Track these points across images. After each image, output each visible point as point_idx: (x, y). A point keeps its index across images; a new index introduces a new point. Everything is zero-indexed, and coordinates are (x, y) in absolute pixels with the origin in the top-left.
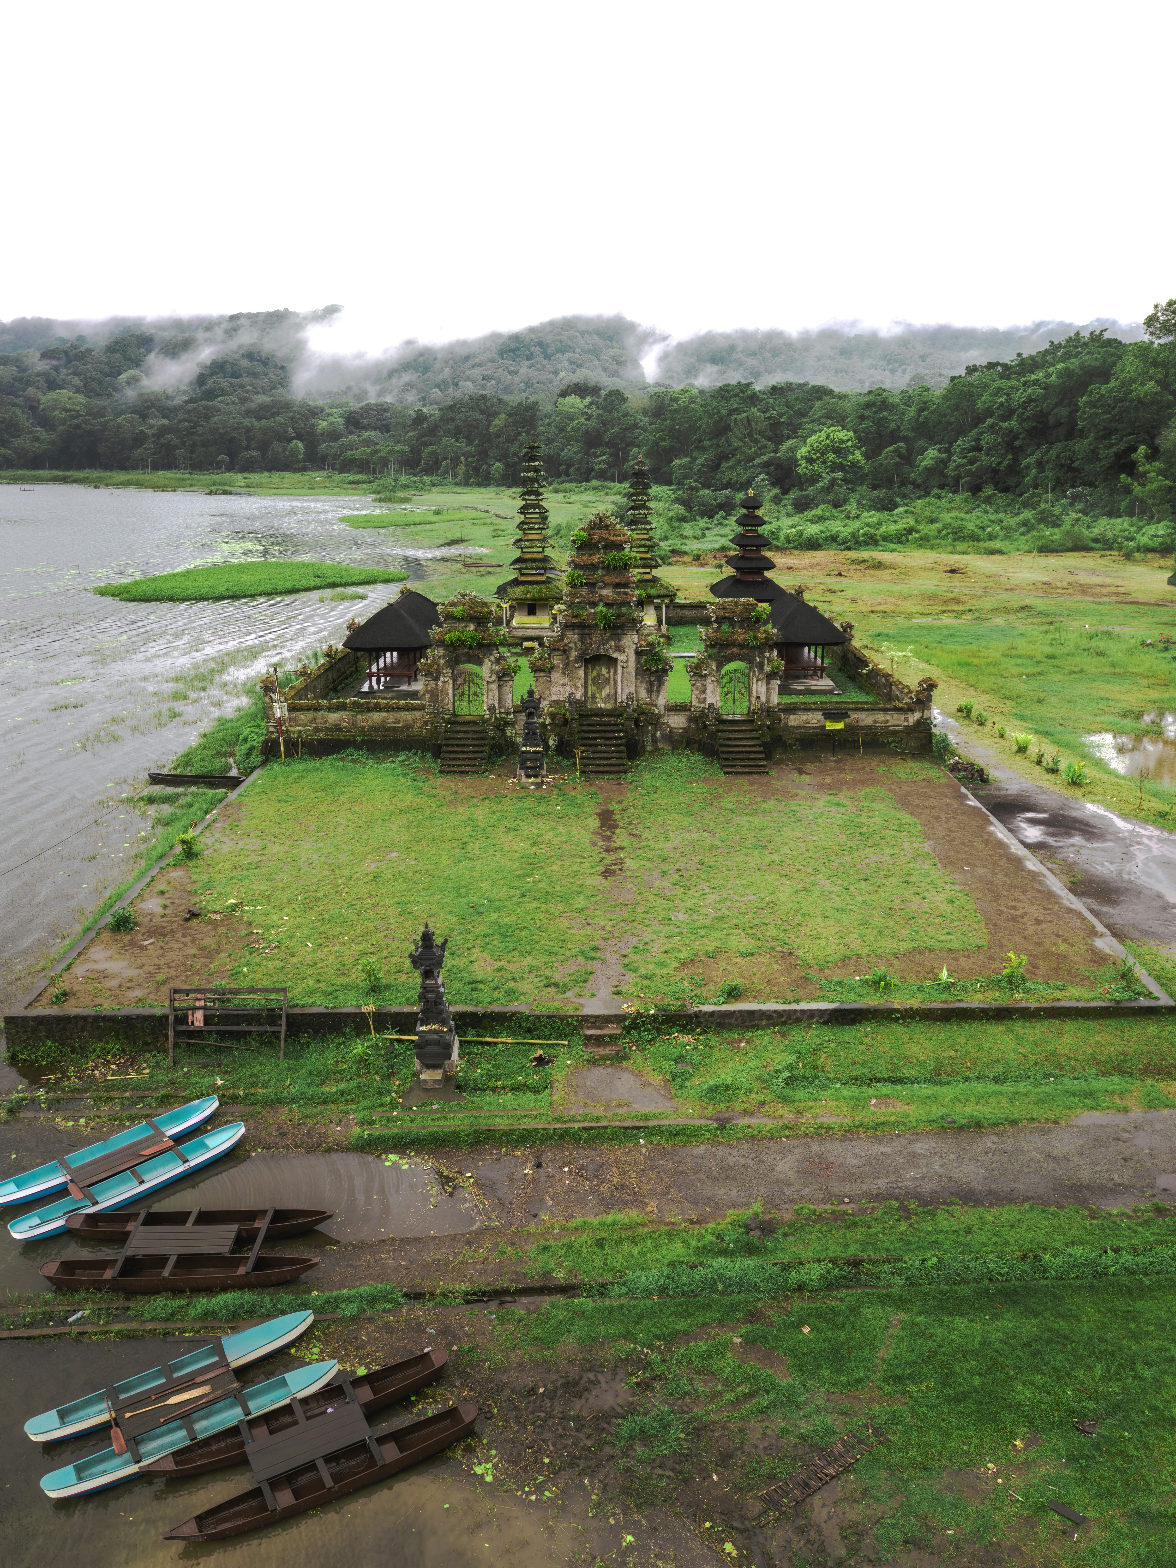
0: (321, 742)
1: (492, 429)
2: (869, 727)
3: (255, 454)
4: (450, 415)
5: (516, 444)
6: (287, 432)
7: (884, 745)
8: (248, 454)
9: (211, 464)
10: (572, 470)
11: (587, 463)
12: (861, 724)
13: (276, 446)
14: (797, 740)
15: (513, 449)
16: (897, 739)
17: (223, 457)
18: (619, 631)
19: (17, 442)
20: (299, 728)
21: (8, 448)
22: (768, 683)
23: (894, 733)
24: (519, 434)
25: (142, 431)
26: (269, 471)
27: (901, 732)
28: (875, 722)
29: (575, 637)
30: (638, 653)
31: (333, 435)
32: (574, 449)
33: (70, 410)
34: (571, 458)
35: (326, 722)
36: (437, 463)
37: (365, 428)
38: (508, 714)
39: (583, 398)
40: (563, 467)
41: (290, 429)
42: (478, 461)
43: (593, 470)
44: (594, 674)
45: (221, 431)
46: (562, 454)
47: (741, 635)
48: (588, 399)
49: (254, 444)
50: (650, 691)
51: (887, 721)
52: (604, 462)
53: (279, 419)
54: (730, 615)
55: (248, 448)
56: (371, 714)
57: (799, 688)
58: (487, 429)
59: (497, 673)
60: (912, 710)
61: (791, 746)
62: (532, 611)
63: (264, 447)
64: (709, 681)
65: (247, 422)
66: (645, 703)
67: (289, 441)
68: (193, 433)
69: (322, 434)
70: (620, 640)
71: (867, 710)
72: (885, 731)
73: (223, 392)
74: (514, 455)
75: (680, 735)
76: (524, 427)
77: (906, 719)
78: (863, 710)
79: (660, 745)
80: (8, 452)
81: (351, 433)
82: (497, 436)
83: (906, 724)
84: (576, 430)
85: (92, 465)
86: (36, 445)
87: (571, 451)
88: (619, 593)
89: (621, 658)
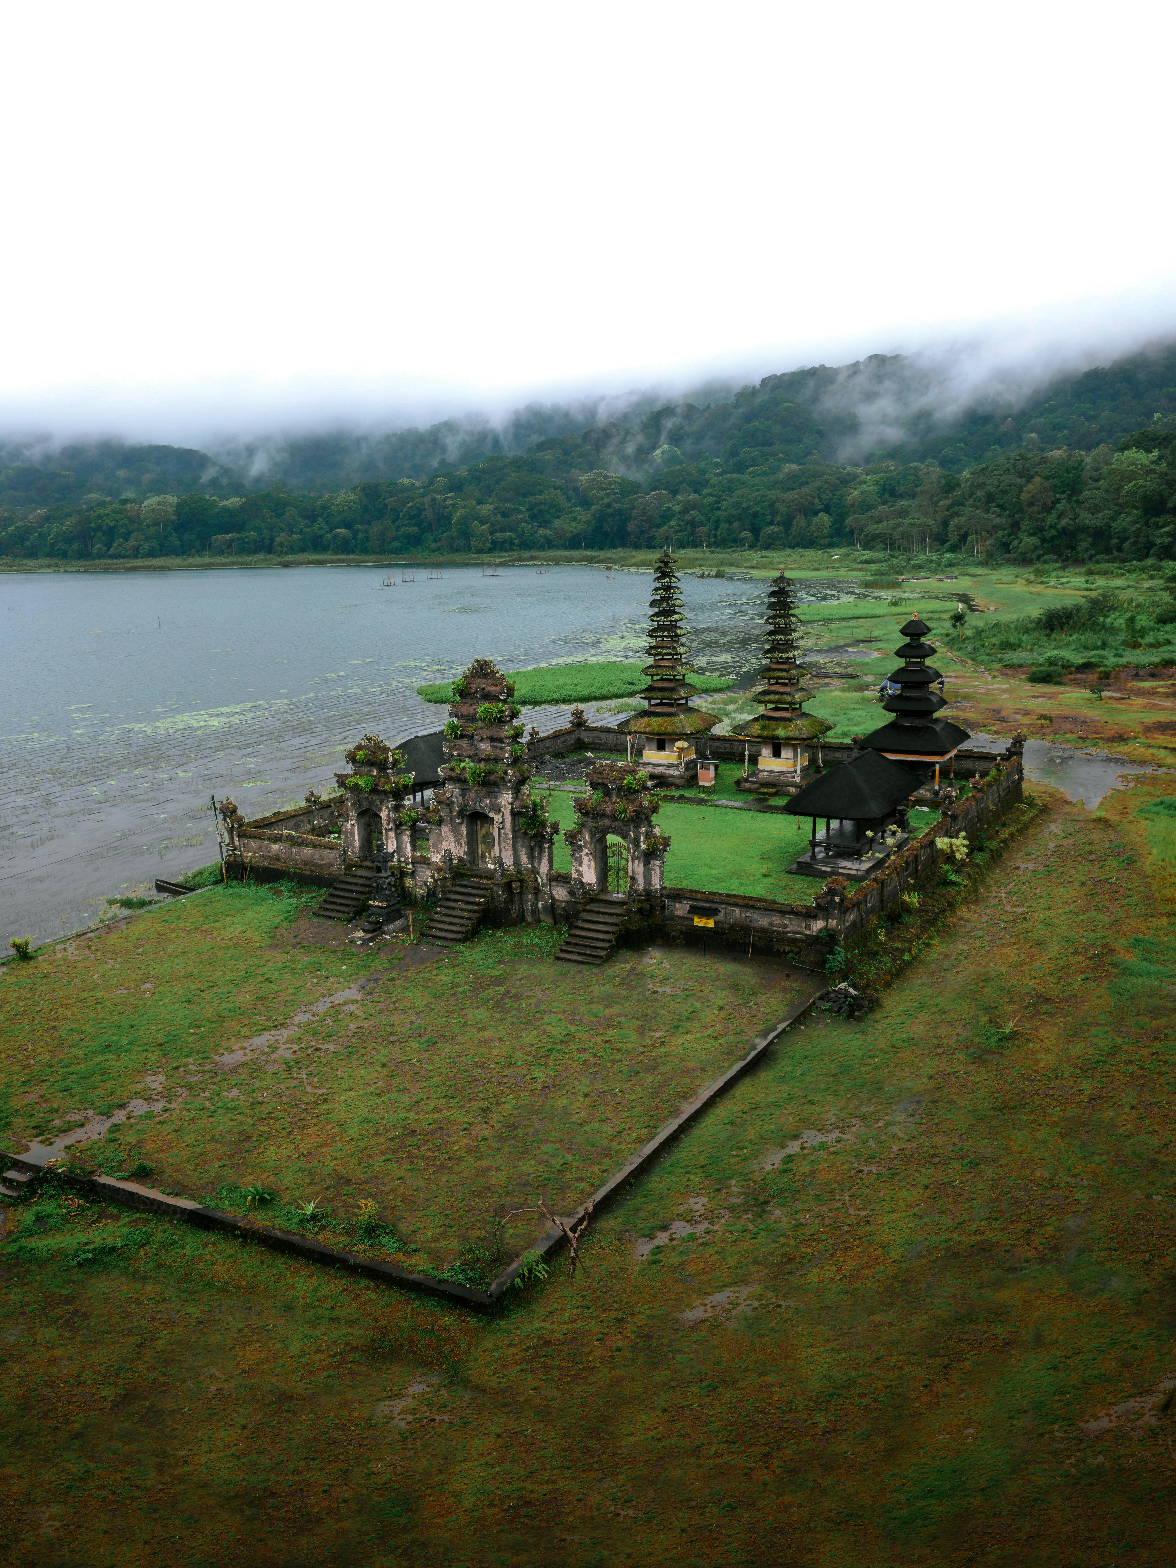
0: (265, 870)
1: (1024, 497)
2: (764, 930)
3: (777, 529)
4: (981, 479)
5: (1055, 513)
6: (813, 504)
7: (779, 954)
8: (769, 530)
9: (735, 541)
10: (1126, 545)
11: (1147, 536)
12: (755, 925)
13: (800, 521)
14: (682, 933)
15: (1050, 519)
16: (796, 950)
17: (744, 534)
18: (496, 789)
19: (557, 523)
20: (250, 854)
21: (549, 528)
22: (647, 864)
23: (794, 941)
24: (1058, 501)
25: (669, 508)
26: (792, 547)
27: (802, 941)
28: (771, 924)
29: (457, 791)
30: (515, 814)
31: (864, 506)
32: (1130, 519)
33: (606, 489)
34: (1125, 530)
35: (269, 851)
36: (963, 538)
37: (901, 496)
38: (407, 864)
39: (1148, 451)
40: (1114, 541)
41: (817, 501)
42: (1010, 535)
43: (1153, 544)
44: (484, 832)
45: (744, 506)
46: (1114, 525)
47: (617, 804)
48: (1156, 453)
49: (778, 519)
50: (531, 857)
51: (786, 926)
52: (1168, 534)
53: (805, 490)
54: (605, 781)
55: (771, 523)
56: (302, 848)
57: (824, 869)
58: (1018, 497)
59: (395, 821)
60: (815, 917)
61: (675, 939)
62: (661, 746)
63: (788, 523)
64: (584, 853)
65: (773, 494)
66: (526, 869)
67: (816, 514)
68: (719, 508)
69: (853, 505)
70: (496, 798)
71: (760, 909)
72: (781, 937)
73: (754, 462)
74: (1051, 527)
75: (563, 909)
76: (1063, 492)
77: (808, 927)
78: (754, 907)
79: (542, 917)
80: (549, 532)
81: (884, 503)
82: (1031, 504)
83: (808, 932)
84: (1132, 493)
85: (624, 545)
86: (574, 524)
87: (1126, 521)
88: (496, 747)
89: (498, 818)
